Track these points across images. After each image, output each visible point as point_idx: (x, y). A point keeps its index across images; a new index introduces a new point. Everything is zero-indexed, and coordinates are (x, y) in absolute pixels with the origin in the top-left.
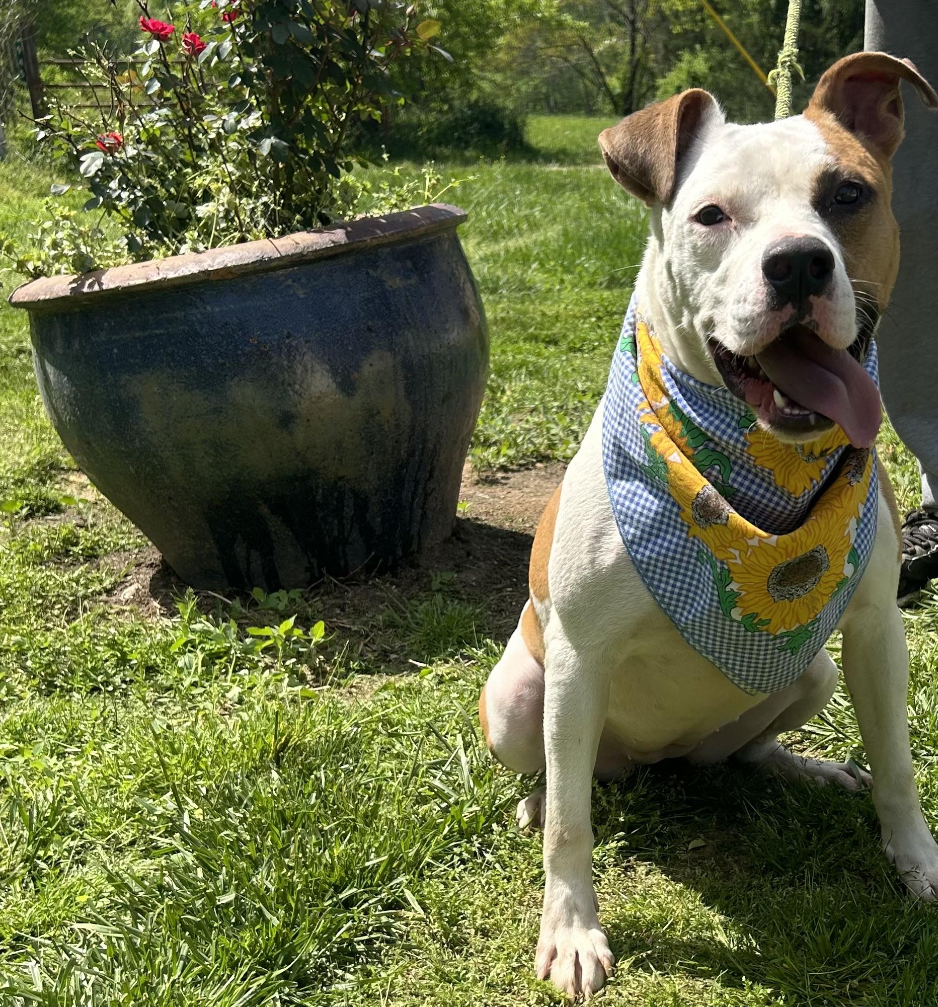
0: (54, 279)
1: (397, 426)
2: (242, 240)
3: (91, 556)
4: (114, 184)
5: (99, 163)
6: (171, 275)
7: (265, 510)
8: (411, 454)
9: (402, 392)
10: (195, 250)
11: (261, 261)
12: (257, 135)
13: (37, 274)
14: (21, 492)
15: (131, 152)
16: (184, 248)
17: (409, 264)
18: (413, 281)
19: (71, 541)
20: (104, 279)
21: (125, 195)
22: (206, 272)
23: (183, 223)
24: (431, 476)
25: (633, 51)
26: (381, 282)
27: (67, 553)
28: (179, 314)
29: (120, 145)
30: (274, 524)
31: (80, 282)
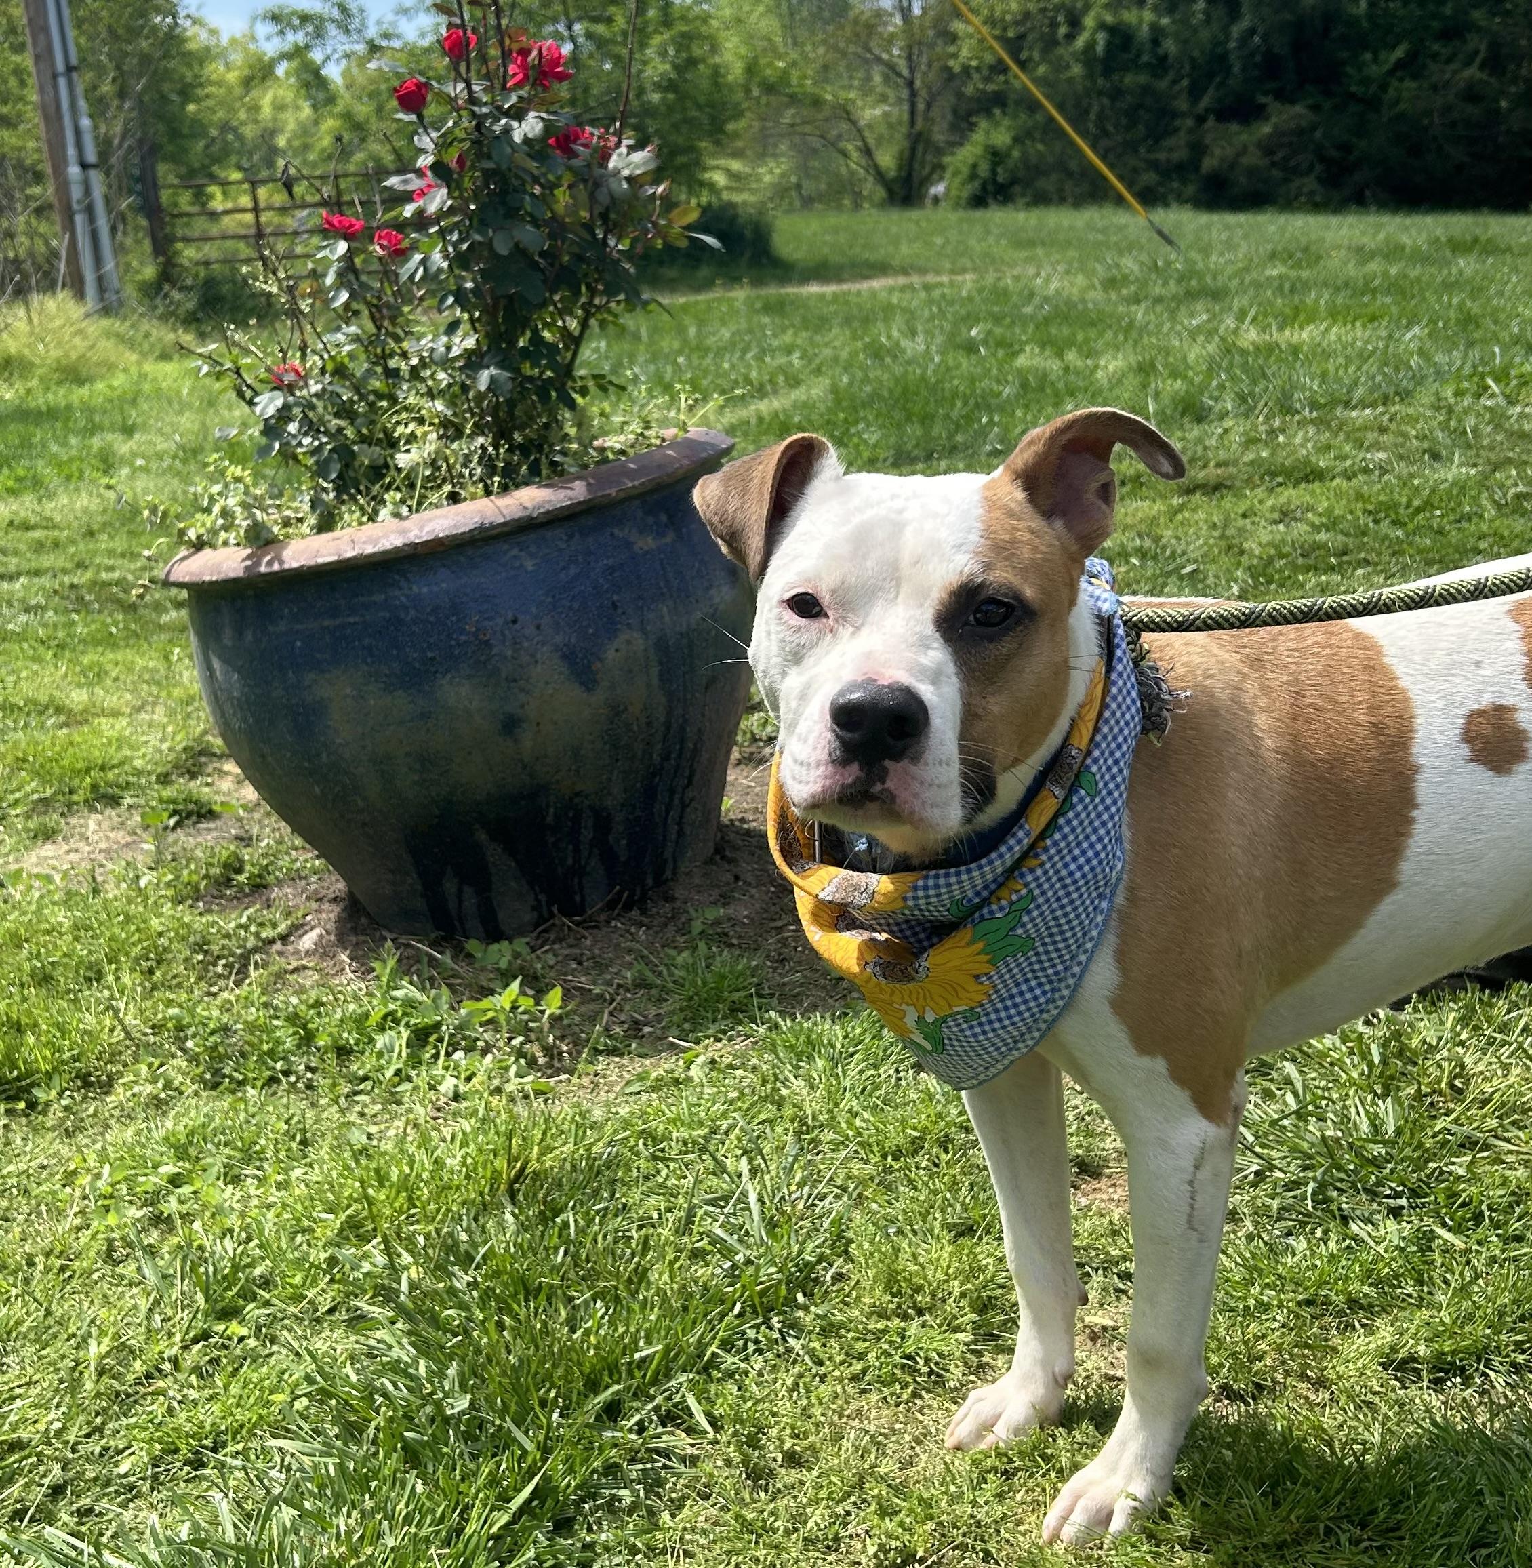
0: (222, 552)
1: (649, 724)
2: (454, 498)
3: (259, 886)
4: (293, 428)
5: (277, 403)
6: (369, 550)
7: (482, 836)
8: (666, 757)
9: (655, 682)
10: (397, 515)
11: (481, 529)
12: (473, 361)
13: (199, 545)
14: (167, 793)
15: (315, 388)
16: (384, 513)
17: (664, 518)
19: (234, 866)
20: (285, 555)
21: (306, 441)
22: (412, 545)
23: (379, 471)
24: (690, 782)
25: (912, 122)
26: (628, 545)
27: (228, 882)
28: (379, 598)
29: (304, 378)
30: (494, 853)
31: (255, 558)
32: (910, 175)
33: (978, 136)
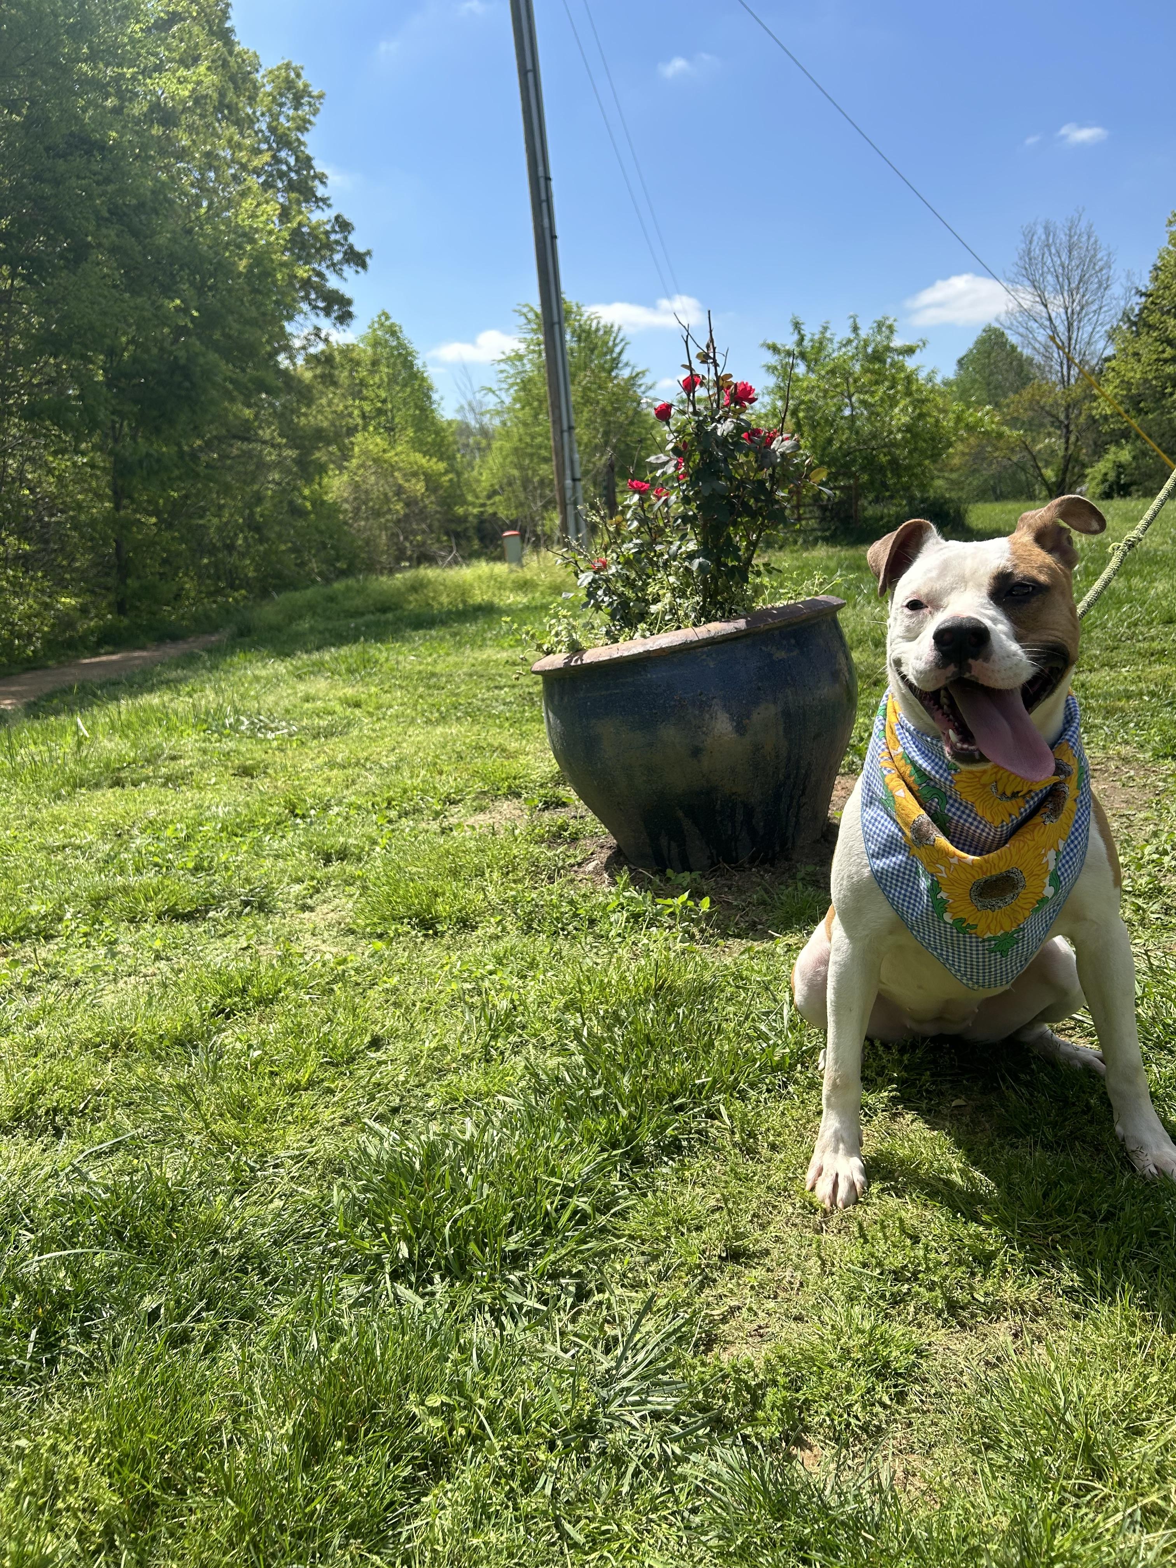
0: (558, 655)
1: (777, 757)
2: (679, 628)
3: (574, 839)
4: (600, 592)
5: (590, 579)
6: (626, 654)
7: (680, 814)
8: (788, 777)
9: (781, 733)
10: (644, 637)
11: (685, 644)
12: (691, 556)
13: (548, 653)
14: (542, 792)
15: (613, 570)
16: (637, 635)
17: (793, 641)
18: (795, 653)
19: (563, 828)
20: (585, 657)
21: (606, 599)
22: (648, 652)
23: (643, 616)
24: (803, 793)
25: (1066, 449)
26: (770, 655)
27: (560, 837)
28: (630, 680)
29: (605, 566)
30: (687, 825)
31: (570, 658)
32: (1063, 480)
33: (1110, 456)
